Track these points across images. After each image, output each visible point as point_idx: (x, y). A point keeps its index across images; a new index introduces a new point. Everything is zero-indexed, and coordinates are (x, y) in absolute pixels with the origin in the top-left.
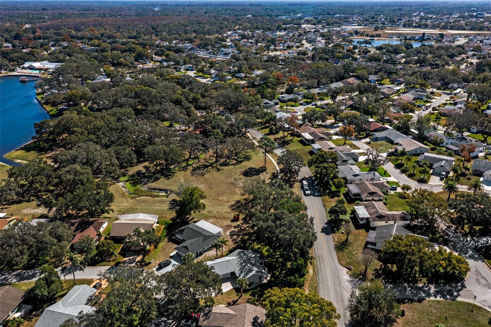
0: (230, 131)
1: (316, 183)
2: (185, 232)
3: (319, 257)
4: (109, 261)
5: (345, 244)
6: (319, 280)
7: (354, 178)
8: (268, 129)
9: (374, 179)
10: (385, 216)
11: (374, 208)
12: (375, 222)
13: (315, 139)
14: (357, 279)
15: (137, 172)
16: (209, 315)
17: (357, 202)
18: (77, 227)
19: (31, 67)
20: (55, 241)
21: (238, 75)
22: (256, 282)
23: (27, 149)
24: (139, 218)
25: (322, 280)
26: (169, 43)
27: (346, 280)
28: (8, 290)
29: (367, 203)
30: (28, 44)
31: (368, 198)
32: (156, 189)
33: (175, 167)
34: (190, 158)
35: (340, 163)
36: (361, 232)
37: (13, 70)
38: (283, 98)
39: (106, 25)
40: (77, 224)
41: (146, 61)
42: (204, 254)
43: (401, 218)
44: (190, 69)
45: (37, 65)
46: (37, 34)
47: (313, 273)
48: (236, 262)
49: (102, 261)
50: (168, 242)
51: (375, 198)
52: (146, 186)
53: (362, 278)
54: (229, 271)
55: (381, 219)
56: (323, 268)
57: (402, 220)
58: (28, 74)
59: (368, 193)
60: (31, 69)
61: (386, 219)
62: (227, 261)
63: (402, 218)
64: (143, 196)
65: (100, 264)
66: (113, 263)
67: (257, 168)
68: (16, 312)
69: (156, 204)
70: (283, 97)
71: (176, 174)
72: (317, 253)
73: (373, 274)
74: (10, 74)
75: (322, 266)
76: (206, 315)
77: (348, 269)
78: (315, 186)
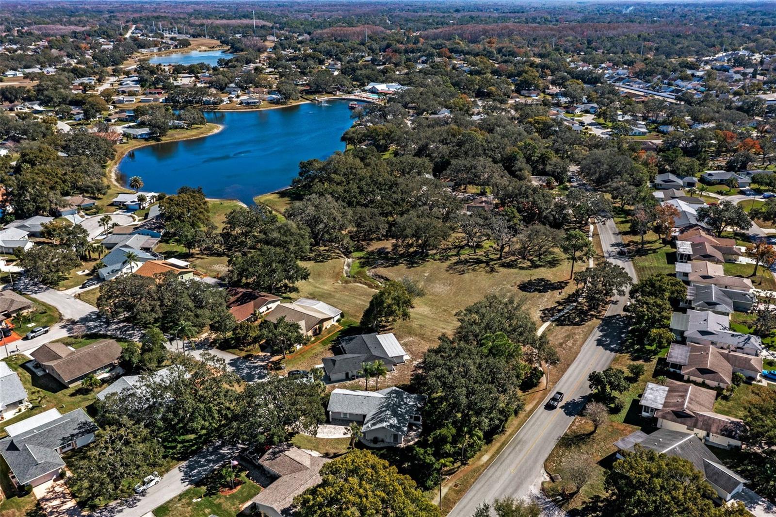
0: (553, 215)
1: (630, 328)
2: (354, 341)
3: (519, 443)
4: (242, 350)
5: (584, 438)
6: (486, 474)
7: (699, 336)
8: (629, 225)
9: (742, 349)
10: (690, 416)
11: (681, 396)
12: (665, 421)
13: (694, 254)
14: (551, 500)
15: (379, 250)
16: (277, 455)
17: (661, 377)
18: (238, 298)
19: (374, 90)
20: (191, 305)
21: (662, 128)
22: (388, 440)
23: (283, 195)
24: (314, 307)
25: (491, 477)
26: (594, 67)
27: (529, 493)
28: (110, 345)
29: (679, 386)
30: (390, 58)
31: (692, 378)
32: (382, 277)
33: (436, 254)
34: (467, 245)
35: (699, 306)
36: (629, 429)
37: (350, 93)
38: (709, 177)
39: (517, 35)
40: (240, 294)
41: (530, 94)
42: (357, 380)
43: (721, 430)
44: (592, 110)
45: (381, 87)
46: (420, 45)
47: (486, 463)
48: (377, 403)
49: (235, 347)
50: (329, 349)
51: (707, 382)
52: (373, 270)
53: (560, 501)
54: (360, 412)
55: (679, 420)
56: (508, 461)
57: (723, 435)
58: (365, 99)
59: (698, 369)
60: (372, 92)
61: (689, 421)
62: (365, 397)
63: (726, 430)
64: (361, 283)
65: (230, 350)
66: (243, 354)
67: (553, 282)
68: (107, 373)
69: (362, 298)
70: (710, 175)
71: (426, 263)
72: (521, 436)
73: (584, 503)
74: (344, 97)
75: (512, 456)
76: (274, 453)
77: (551, 478)
78: (623, 333)
